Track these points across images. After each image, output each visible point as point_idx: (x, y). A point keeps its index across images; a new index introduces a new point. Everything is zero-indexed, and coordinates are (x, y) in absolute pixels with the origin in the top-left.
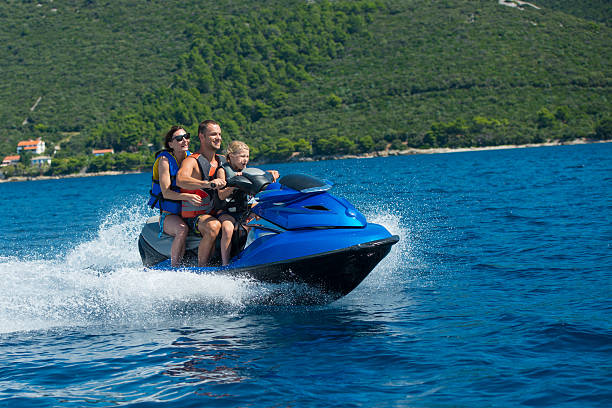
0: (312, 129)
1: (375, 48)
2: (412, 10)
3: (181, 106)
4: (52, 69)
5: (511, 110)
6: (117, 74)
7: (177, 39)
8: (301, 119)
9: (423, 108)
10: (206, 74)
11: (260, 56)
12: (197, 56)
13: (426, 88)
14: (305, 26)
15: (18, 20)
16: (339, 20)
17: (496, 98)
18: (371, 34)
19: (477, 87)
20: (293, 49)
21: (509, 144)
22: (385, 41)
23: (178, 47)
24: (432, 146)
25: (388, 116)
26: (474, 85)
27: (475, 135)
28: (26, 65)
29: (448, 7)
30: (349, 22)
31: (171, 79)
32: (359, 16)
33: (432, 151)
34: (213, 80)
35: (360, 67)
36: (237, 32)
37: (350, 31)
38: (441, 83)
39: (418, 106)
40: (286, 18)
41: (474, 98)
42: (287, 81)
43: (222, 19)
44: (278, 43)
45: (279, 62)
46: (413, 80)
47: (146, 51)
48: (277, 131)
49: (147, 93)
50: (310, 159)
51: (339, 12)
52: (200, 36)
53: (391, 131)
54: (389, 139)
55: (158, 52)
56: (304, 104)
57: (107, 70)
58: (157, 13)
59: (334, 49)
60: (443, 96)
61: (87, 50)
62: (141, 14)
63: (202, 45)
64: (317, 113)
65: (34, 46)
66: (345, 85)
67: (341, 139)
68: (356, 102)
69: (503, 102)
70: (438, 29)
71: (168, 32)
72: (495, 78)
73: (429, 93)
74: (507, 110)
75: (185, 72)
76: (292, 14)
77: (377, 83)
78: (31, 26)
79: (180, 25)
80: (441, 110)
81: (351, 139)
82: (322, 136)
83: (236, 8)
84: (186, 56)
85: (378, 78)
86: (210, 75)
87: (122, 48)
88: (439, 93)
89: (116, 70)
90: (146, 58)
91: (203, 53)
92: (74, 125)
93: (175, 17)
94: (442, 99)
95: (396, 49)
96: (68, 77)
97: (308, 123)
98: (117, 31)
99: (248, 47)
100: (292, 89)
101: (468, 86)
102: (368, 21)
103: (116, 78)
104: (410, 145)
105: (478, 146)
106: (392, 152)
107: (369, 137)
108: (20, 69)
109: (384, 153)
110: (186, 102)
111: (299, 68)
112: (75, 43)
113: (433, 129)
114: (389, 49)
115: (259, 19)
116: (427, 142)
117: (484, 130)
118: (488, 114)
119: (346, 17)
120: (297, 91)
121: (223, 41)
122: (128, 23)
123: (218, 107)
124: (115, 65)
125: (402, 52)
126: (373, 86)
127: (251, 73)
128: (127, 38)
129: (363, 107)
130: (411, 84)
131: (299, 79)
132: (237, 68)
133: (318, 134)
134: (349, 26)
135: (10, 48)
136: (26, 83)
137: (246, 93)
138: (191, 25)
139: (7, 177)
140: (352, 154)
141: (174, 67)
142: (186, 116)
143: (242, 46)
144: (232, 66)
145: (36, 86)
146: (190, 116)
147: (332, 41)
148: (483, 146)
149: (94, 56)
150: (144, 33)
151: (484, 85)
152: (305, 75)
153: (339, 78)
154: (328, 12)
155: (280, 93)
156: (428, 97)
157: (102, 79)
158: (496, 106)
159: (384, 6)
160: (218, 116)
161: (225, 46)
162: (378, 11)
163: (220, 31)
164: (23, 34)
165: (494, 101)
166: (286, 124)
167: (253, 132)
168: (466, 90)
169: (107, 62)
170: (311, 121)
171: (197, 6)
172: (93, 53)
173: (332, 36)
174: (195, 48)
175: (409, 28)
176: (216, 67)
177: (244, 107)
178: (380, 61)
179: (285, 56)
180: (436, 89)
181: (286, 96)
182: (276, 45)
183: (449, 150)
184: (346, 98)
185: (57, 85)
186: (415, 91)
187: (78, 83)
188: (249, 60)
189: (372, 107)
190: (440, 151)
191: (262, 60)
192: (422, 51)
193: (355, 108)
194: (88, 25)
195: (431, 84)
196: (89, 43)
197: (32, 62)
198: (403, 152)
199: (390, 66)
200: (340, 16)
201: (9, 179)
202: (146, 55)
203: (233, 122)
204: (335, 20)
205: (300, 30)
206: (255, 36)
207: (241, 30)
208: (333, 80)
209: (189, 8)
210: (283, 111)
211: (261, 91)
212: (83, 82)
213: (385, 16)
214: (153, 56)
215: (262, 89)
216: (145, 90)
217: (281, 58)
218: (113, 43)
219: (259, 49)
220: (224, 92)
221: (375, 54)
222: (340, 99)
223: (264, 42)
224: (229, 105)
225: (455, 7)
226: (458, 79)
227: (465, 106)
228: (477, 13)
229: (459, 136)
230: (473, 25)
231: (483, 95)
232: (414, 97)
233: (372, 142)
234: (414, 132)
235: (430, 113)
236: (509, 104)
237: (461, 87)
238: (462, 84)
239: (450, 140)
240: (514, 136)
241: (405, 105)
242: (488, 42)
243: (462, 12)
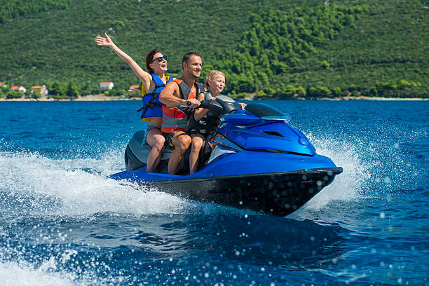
0: (308, 81)
1: (356, 35)
2: (383, 13)
3: (237, 62)
4: (170, 36)
5: (425, 77)
6: (206, 41)
7: (245, 22)
8: (304, 74)
9: (375, 73)
10: (256, 44)
11: (290, 35)
12: (254, 33)
13: (380, 60)
14: (319, 19)
15: (156, 5)
16: (340, 17)
17: (418, 70)
18: (356, 27)
19: (409, 63)
20: (308, 33)
21: (419, 97)
22: (363, 31)
23: (244, 27)
24: (375, 95)
25: (353, 76)
26: (408, 61)
27: (402, 91)
28: (156, 32)
29: (405, 13)
30: (344, 19)
31: (236, 46)
32: (351, 16)
33: (374, 98)
34: (259, 48)
35: (345, 46)
36: (279, 20)
37: (344, 24)
38: (389, 59)
39: (373, 71)
40: (310, 13)
41: (406, 69)
42: (302, 51)
43: (272, 12)
44: (301, 28)
45: (299, 40)
46: (373, 56)
47: (226, 28)
48: (289, 80)
49: (220, 53)
50: (303, 99)
51: (340, 12)
52: (258, 21)
53: (353, 85)
54: (351, 90)
55: (232, 29)
56: (308, 66)
57: (201, 38)
58: (236, 6)
59: (332, 34)
60: (388, 66)
61: (192, 25)
62: (227, 6)
63: (258, 27)
64: (314, 72)
65: (163, 21)
66: (334, 56)
67: (322, 88)
68: (338, 66)
69: (422, 72)
70: (395, 26)
71: (239, 18)
72: (421, 58)
73: (380, 64)
74: (423, 77)
75: (245, 42)
76: (313, 11)
77: (352, 56)
78: (163, 9)
79: (248, 13)
80: (385, 75)
81: (329, 88)
82: (313, 86)
83: (283, 6)
84: (247, 33)
85: (353, 54)
86: (258, 46)
87: (212, 25)
88: (386, 64)
89: (206, 38)
90: (225, 33)
91: (258, 32)
92: (175, 70)
93: (246, 9)
94: (387, 68)
95: (368, 36)
96: (178, 41)
97: (307, 77)
98: (211, 15)
99: (284, 30)
100: (303, 57)
101: (404, 62)
102: (356, 19)
103: (205, 43)
104: (362, 95)
105: (401, 97)
106: (352, 98)
107: (339, 88)
108: (152, 34)
109: (346, 98)
110: (241, 61)
111: (310, 45)
112: (186, 20)
113: (376, 86)
114: (364, 36)
115: (294, 13)
116: (372, 93)
117: (406, 88)
118: (411, 79)
119: (343, 15)
120: (305, 58)
121: (270, 25)
122: (218, 11)
123: (259, 64)
124: (206, 35)
125: (372, 38)
126: (350, 58)
127: (282, 46)
128: (216, 20)
129: (341, 70)
130: (371, 58)
131: (309, 51)
132: (275, 42)
133: (310, 84)
134: (344, 21)
135: (149, 21)
136: (153, 42)
137: (276, 57)
138: (253, 14)
139: (130, 97)
140: (328, 97)
141: (239, 39)
142: (239, 68)
143: (281, 30)
144: (272, 40)
145: (158, 45)
146: (241, 68)
147: (332, 30)
148: (404, 97)
149: (195, 29)
150: (227, 17)
151: (414, 62)
152: (313, 48)
153: (332, 52)
154: (334, 12)
155: (296, 59)
156: (380, 66)
157: (197, 43)
158: (417, 74)
159: (368, 11)
160: (256, 70)
161: (271, 29)
162: (363, 13)
163: (270, 19)
164: (158, 14)
165: (416, 72)
166: (295, 77)
167: (275, 80)
168: (402, 64)
169: (202, 33)
170: (309, 76)
171: (260, 3)
172: (195, 27)
173: (333, 26)
174: (254, 29)
175: (379, 24)
176: (263, 41)
177: (273, 65)
178: (357, 43)
179: (303, 37)
180: (386, 62)
181: (299, 60)
182: (300, 30)
183: (384, 99)
184: (333, 64)
185: (171, 45)
186: (373, 62)
187: (183, 45)
188: (283, 38)
189: (346, 70)
190: (379, 99)
191: (290, 38)
192: (383, 39)
193: (337, 70)
194: (196, 10)
195: (384, 59)
196: (193, 21)
197: (159, 30)
198: (357, 98)
199: (363, 47)
200: (340, 14)
201: (132, 99)
202: (226, 31)
203: (264, 74)
204: (337, 17)
205: (316, 21)
206: (289, 23)
207: (281, 19)
208: (327, 53)
209: (255, 4)
210: (295, 69)
211: (285, 56)
212: (185, 44)
213: (367, 16)
214: (229, 32)
215: (286, 55)
217: (301, 38)
218: (208, 23)
219: (290, 31)
220: (264, 56)
221: (356, 39)
222: (329, 65)
223: (294, 27)
224: (264, 63)
225: (409, 13)
226: (400, 57)
227: (400, 73)
228: (421, 18)
229: (391, 91)
230: (417, 25)
231: (411, 68)
232: (372, 66)
233: (340, 91)
234: (366, 87)
235: (379, 77)
236: (425, 73)
237: (400, 62)
238: (401, 60)
239: (386, 93)
240: (423, 93)
241: (365, 70)
242: (423, 36)
243: (412, 17)
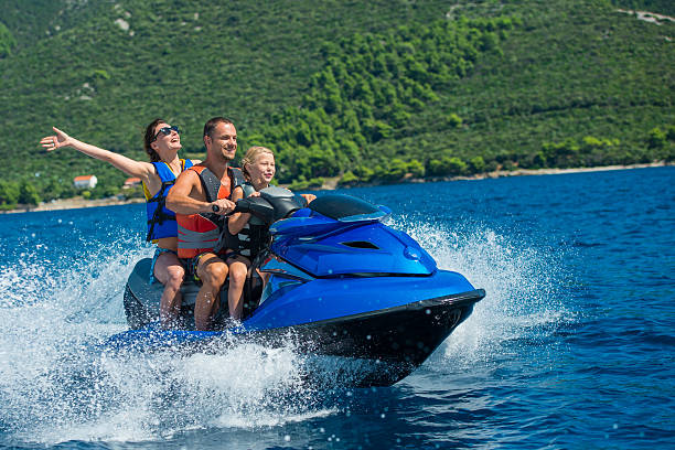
0: (428, 149)
1: (503, 66)
2: (547, 25)
3: (304, 126)
4: (187, 89)
5: (626, 130)
6: (249, 94)
7: (313, 58)
8: (420, 139)
9: (540, 128)
10: (334, 93)
11: (391, 75)
12: (330, 76)
13: (547, 106)
14: (438, 44)
15: (160, 39)
16: (474, 37)
17: (613, 117)
18: (502, 52)
19: (597, 107)
20: (422, 67)
21: (617, 164)
22: (515, 59)
23: (313, 66)
24: (542, 166)
25: (504, 136)
26: (594, 104)
27: (587, 156)
28: (163, 85)
29: (584, 23)
30: (483, 39)
31: (300, 99)
32: (493, 34)
33: (541, 172)
34: (341, 100)
35: (486, 86)
36: (371, 50)
37: (483, 49)
38: (562, 102)
39: (536, 126)
40: (422, 35)
41: (592, 117)
42: (413, 100)
43: (358, 38)
44: (409, 61)
45: (408, 81)
46: (535, 99)
47: (281, 70)
48: (394, 151)
49: (276, 114)
50: (421, 181)
51: (474, 30)
52: (334, 55)
53: (504, 152)
54: (501, 160)
55: (293, 71)
56: (425, 124)
57: (240, 90)
58: (297, 31)
59: (463, 68)
60: (563, 115)
61: (224, 69)
62: (282, 32)
63: (336, 64)
64: (436, 134)
65: (174, 66)
66: (469, 105)
67: (452, 160)
68: (477, 122)
69: (620, 121)
70: (569, 46)
71: (304, 51)
72: (617, 96)
73: (548, 113)
74: (622, 130)
75: (315, 92)
76: (427, 31)
77: (499, 103)
78: (173, 46)
79: (317, 42)
80: (557, 130)
81: (462, 161)
82: (436, 157)
83: (375, 25)
84: (318, 75)
85: (502, 98)
86: (338, 96)
87: (258, 67)
88: (558, 112)
89: (249, 90)
90: (280, 78)
91: (336, 74)
92: (200, 147)
93: (314, 34)
94: (561, 119)
95: (525, 67)
96: (202, 97)
97: (425, 143)
98: (255, 49)
99: (380, 66)
100: (416, 109)
101: (588, 105)
102: (502, 38)
103: (247, 98)
104: (521, 166)
105: (587, 166)
106: (504, 173)
107: (480, 159)
108: (157, 90)
109: (494, 175)
110: (310, 123)
111: (426, 88)
112: (214, 62)
113: (544, 150)
114: (517, 67)
115: (395, 36)
116: (538, 163)
117: (595, 150)
118: (602, 134)
119: (480, 34)
120: (420, 111)
121: (357, 60)
122: (267, 42)
123: (341, 127)
124: (249, 85)
125: (530, 70)
126: (496, 105)
127: (379, 93)
128: (264, 57)
129: (482, 127)
130: (532, 103)
131: (425, 99)
132: (366, 87)
133: (432, 155)
134: (481, 43)
135: (150, 67)
136: (160, 103)
137: (370, 113)
138: (327, 43)
139: (127, 199)
140: (463, 175)
141: (306, 86)
142: (308, 137)
143: (375, 66)
144: (362, 85)
145: (169, 106)
146: (312, 137)
147: (462, 60)
148: (593, 166)
149: (230, 76)
150: (281, 52)
151: (604, 105)
152: (432, 94)
153: (464, 98)
154: (463, 29)
155: (404, 114)
156: (549, 116)
157: (234, 99)
158: (611, 125)
159: (521, 23)
160: (338, 138)
161: (359, 65)
162: (513, 28)
163: (356, 49)
164: (165, 53)
165: (610, 121)
166: (404, 145)
167: (371, 153)
168: (586, 110)
169: (241, 82)
170: (428, 141)
171: (337, 23)
172: (229, 72)
173: (463, 53)
174: (329, 68)
175: (541, 45)
176: (346, 87)
177: (366, 128)
178: (507, 79)
179: (414, 75)
180: (556, 108)
181: (409, 115)
182: (407, 64)
183: (558, 171)
184: (467, 118)
185: (190, 105)
186: (536, 110)
187: (210, 103)
188: (380, 80)
189: (490, 128)
190: (549, 172)
191: (392, 79)
192: (551, 69)
193: (475, 129)
194: (229, 44)
195: (554, 103)
196: (225, 62)
197: (169, 82)
198: (512, 174)
199: (516, 85)
200: (474, 33)
201: (130, 201)
202: (282, 75)
203: (352, 144)
204: (469, 38)
205: (433, 47)
206: (388, 54)
207: (375, 48)
208: (456, 100)
209: (329, 25)
210: (404, 132)
211: (385, 111)
212: (214, 101)
213: (520, 33)
214: (287, 76)
215: (387, 109)
216: (274, 109)
217: (410, 77)
218: (250, 63)
219: (391, 68)
220: (351, 113)
221: (503, 72)
222: (460, 120)
223: (397, 60)
224: (350, 126)
225: (590, 23)
226: (580, 98)
227: (582, 126)
228: (612, 29)
229: (569, 157)
230: (605, 41)
231: (601, 115)
232: (534, 116)
233: (483, 162)
234: (526, 153)
235: (546, 134)
236: (625, 123)
237: (582, 107)
238: (583, 103)
239: (560, 161)
240: (623, 157)
241: (523, 124)
242: (617, 59)
243: (597, 28)
